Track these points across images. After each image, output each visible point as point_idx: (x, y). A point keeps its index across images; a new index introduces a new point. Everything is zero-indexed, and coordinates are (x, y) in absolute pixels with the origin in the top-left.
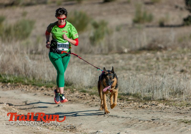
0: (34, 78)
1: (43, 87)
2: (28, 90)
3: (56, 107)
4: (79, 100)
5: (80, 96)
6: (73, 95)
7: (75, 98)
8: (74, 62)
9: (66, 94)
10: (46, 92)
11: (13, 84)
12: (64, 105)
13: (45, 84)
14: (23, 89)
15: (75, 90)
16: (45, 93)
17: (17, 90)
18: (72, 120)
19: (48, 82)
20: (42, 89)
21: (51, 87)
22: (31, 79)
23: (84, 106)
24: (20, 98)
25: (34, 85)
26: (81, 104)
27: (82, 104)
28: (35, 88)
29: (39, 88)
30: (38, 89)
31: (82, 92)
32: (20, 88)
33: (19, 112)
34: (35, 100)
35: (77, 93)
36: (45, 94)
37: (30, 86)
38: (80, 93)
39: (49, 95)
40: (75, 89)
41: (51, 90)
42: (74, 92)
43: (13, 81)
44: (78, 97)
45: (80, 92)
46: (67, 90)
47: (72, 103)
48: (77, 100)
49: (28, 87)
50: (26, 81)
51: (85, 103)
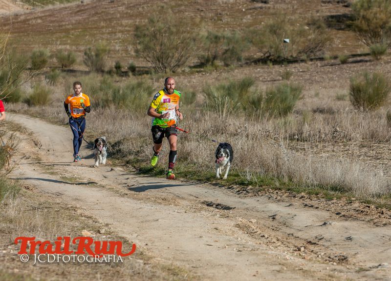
0: (291, 180)
1: (303, 194)
2: (279, 198)
3: (321, 225)
4: (359, 215)
5: (361, 209)
6: (351, 207)
7: (352, 212)
8: (360, 156)
9: (340, 205)
10: (308, 202)
11: (257, 187)
12: (334, 223)
13: (307, 188)
14: (272, 195)
15: (353, 199)
16: (305, 203)
17: (262, 197)
18: (344, 246)
19: (312, 185)
20: (302, 197)
21: (317, 194)
22: (286, 180)
23: (365, 226)
24: (265, 210)
25: (289, 190)
26: (361, 222)
27: (363, 222)
28: (290, 195)
29: (297, 195)
30: (294, 197)
31: (365, 203)
32: (266, 195)
33: (261, 232)
34: (289, 214)
35: (356, 205)
36: (306, 205)
37: (283, 191)
38: (361, 204)
39: (312, 206)
40: (354, 197)
41: (315, 199)
42: (350, 203)
43: (256, 183)
44: (357, 211)
45: (362, 202)
46: (342, 199)
47: (346, 220)
48: (356, 215)
49: (279, 192)
50: (277, 184)
51: (367, 220)
